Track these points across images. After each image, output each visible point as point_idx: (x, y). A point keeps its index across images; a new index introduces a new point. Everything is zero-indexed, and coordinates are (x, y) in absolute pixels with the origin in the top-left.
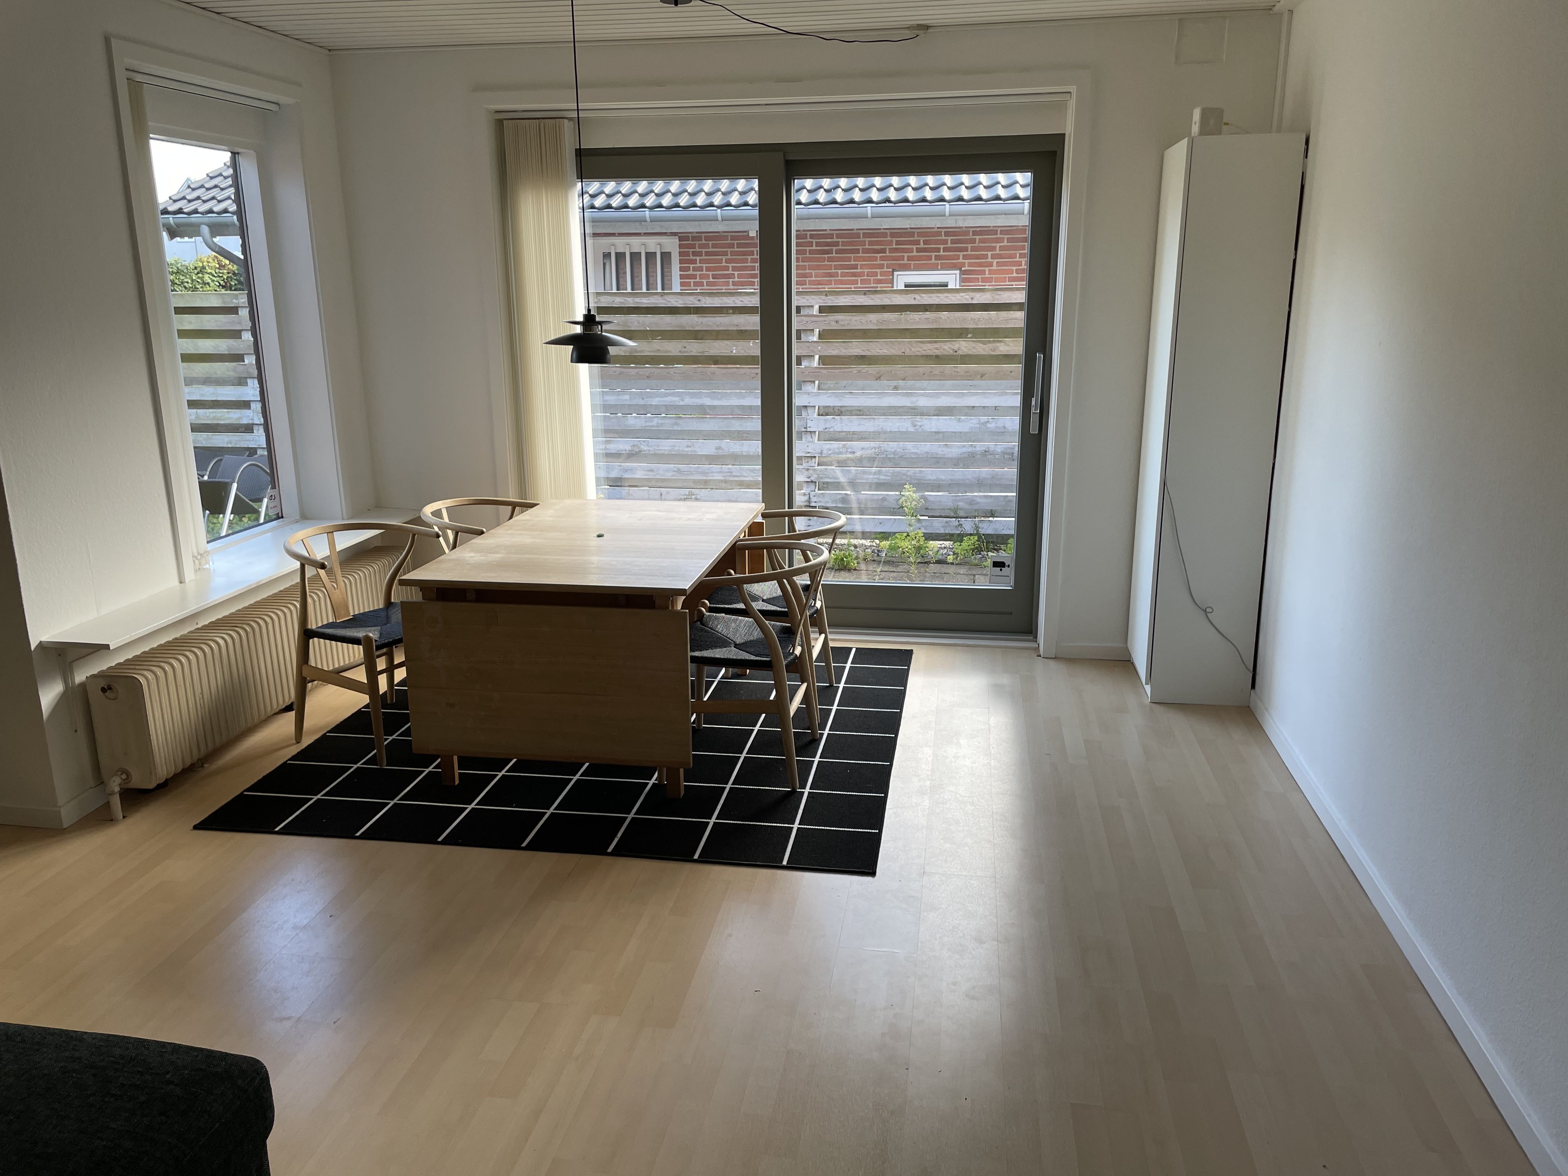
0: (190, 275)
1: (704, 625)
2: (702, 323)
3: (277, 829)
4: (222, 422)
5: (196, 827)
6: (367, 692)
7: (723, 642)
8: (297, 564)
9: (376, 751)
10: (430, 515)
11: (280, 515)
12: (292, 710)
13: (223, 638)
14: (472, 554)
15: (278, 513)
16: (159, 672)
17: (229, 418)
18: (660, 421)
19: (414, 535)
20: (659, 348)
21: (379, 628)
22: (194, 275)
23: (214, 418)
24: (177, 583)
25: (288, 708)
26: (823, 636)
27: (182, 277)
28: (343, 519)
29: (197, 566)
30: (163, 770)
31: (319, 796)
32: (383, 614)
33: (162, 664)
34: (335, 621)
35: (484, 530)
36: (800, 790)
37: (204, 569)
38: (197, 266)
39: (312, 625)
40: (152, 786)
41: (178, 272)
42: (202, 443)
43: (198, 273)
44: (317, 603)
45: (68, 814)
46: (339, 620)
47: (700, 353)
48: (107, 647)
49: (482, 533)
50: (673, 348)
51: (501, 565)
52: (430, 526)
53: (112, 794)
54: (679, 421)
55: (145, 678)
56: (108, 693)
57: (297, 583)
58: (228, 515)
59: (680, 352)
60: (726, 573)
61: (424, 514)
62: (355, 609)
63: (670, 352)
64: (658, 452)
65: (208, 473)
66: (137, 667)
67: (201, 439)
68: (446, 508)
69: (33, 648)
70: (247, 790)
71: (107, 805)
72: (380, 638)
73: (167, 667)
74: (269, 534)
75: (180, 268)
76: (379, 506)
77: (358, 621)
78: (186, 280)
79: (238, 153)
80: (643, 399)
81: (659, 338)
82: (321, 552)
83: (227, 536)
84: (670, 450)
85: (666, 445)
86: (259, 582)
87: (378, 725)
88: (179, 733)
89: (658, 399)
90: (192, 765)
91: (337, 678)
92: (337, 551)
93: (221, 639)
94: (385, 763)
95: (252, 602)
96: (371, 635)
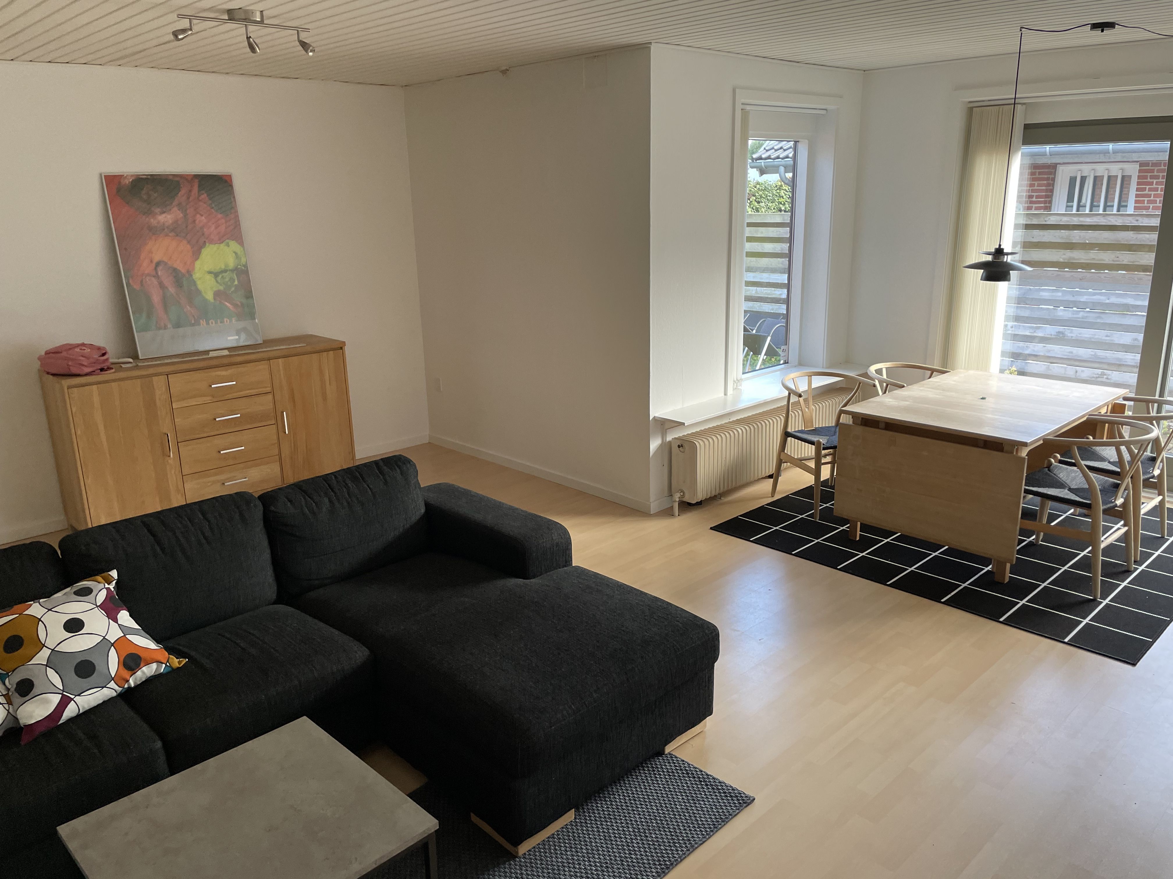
0: (772, 191)
1: (1050, 471)
2: (1137, 238)
3: (751, 539)
4: (769, 296)
5: (711, 528)
6: (814, 474)
7: (1061, 485)
8: (786, 393)
9: (813, 511)
10: (874, 372)
11: (787, 362)
12: (772, 478)
13: (741, 429)
14: (890, 400)
15: (786, 360)
16: (707, 442)
17: (774, 294)
18: (1086, 315)
19: (860, 383)
20: (1094, 257)
21: (828, 437)
22: (774, 191)
23: (766, 293)
24: (723, 395)
25: (771, 477)
26: (1161, 497)
27: (766, 193)
28: (823, 368)
29: (735, 387)
30: (700, 496)
31: (777, 528)
32: (833, 429)
33: (708, 438)
34: (803, 429)
35: (905, 385)
36: (1100, 600)
37: (738, 389)
38: (777, 184)
39: (789, 430)
40: (694, 502)
41: (765, 190)
42: (757, 309)
43: (777, 189)
44: (797, 417)
45: (654, 508)
46: (806, 428)
47: (1130, 262)
48: (684, 424)
49: (903, 387)
50: (1107, 257)
51: (907, 409)
52: (873, 380)
53: (675, 501)
54: (1103, 316)
55: (699, 444)
56: (681, 448)
57: (785, 405)
58: (762, 356)
59: (1113, 261)
60: (1085, 438)
61: (870, 371)
62: (817, 425)
63: (1104, 260)
64: (1079, 338)
65: (756, 328)
66: (696, 437)
67: (756, 306)
68: (886, 368)
69: (651, 419)
70: (740, 516)
71: (672, 508)
72: (827, 443)
73: (710, 440)
74: (778, 372)
75: (767, 186)
76: (847, 362)
77: (816, 431)
78: (769, 195)
79: (798, 141)
80: (1073, 296)
81: (1097, 249)
82: (802, 387)
83: (759, 369)
84: (1090, 338)
85: (1086, 333)
86: (766, 400)
87: (817, 495)
88: (711, 477)
89: (1086, 297)
90: (715, 496)
91: (800, 463)
92: (813, 387)
93: (740, 430)
94: (818, 519)
95: (761, 411)
96: (821, 440)
